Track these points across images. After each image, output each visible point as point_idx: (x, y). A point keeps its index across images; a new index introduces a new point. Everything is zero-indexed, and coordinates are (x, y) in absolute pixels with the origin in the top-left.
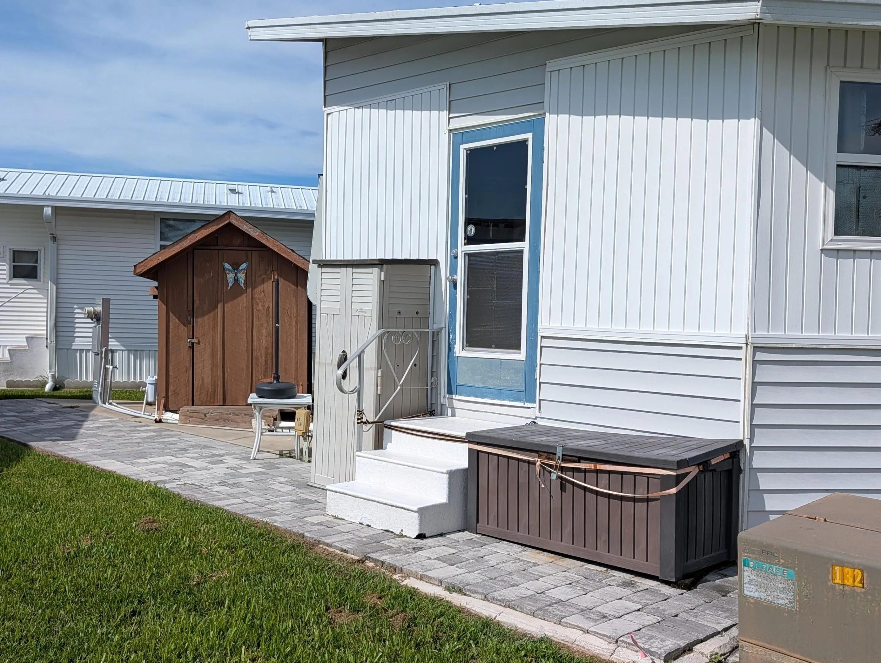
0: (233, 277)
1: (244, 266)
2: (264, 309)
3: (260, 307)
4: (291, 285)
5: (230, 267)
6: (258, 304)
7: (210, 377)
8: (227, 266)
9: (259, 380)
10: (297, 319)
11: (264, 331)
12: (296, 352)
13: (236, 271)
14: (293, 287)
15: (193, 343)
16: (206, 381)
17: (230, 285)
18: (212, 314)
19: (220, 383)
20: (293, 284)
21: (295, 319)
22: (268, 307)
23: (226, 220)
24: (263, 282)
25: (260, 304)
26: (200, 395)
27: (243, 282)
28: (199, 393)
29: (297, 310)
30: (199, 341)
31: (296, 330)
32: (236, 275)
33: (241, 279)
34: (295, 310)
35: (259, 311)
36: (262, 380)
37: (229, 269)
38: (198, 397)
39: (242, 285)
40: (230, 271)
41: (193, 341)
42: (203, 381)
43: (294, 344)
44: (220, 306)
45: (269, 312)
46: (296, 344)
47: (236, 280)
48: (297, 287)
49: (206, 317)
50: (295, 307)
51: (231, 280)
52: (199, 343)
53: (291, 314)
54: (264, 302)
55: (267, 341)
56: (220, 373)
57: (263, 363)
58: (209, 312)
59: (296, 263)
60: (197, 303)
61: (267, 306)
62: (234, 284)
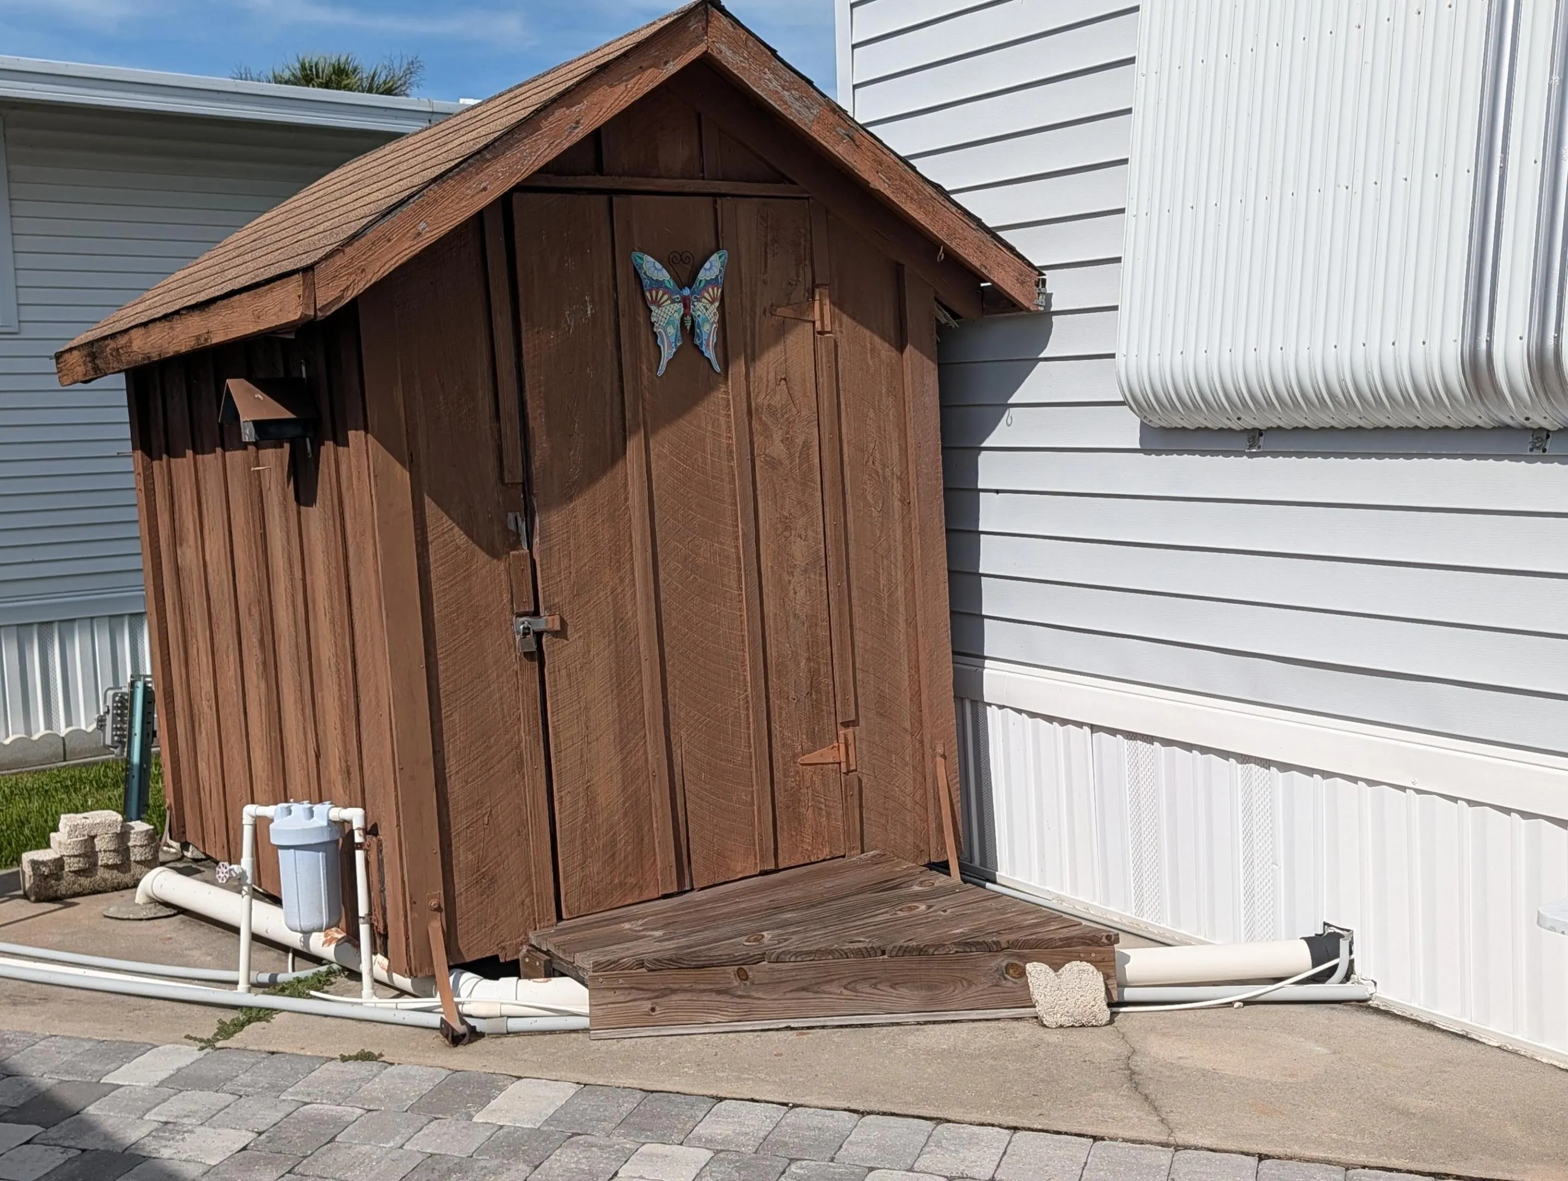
0: (677, 316)
1: (713, 268)
2: (791, 456)
3: (778, 449)
4: (877, 339)
5: (664, 275)
6: (769, 437)
7: (618, 778)
8: (653, 269)
9: (795, 756)
10: (906, 487)
11: (799, 550)
12: (912, 623)
13: (686, 292)
14: (886, 350)
15: (539, 635)
16: (601, 800)
17: (667, 353)
18: (603, 488)
19: (659, 797)
20: (883, 337)
21: (897, 488)
22: (806, 445)
23: (694, 44)
24: (781, 331)
25: (778, 435)
26: (583, 865)
27: (713, 339)
28: (578, 858)
29: (904, 450)
30: (563, 623)
31: (907, 531)
32: (686, 306)
33: (706, 327)
34: (896, 451)
35: (773, 464)
36: (807, 758)
37: (659, 284)
38: (577, 877)
39: (710, 353)
40: (667, 291)
41: (540, 624)
42: (591, 801)
43: (901, 590)
44: (634, 446)
45: (810, 468)
46: (911, 591)
47: (689, 330)
48: (901, 350)
49: (580, 505)
50: (895, 435)
51: (671, 331)
52: (561, 633)
53: (884, 466)
54: (790, 423)
55: (809, 591)
56: (654, 754)
57: (805, 683)
58: (591, 479)
59: (953, 245)
60: (541, 446)
61: (800, 440)
62: (679, 349)
